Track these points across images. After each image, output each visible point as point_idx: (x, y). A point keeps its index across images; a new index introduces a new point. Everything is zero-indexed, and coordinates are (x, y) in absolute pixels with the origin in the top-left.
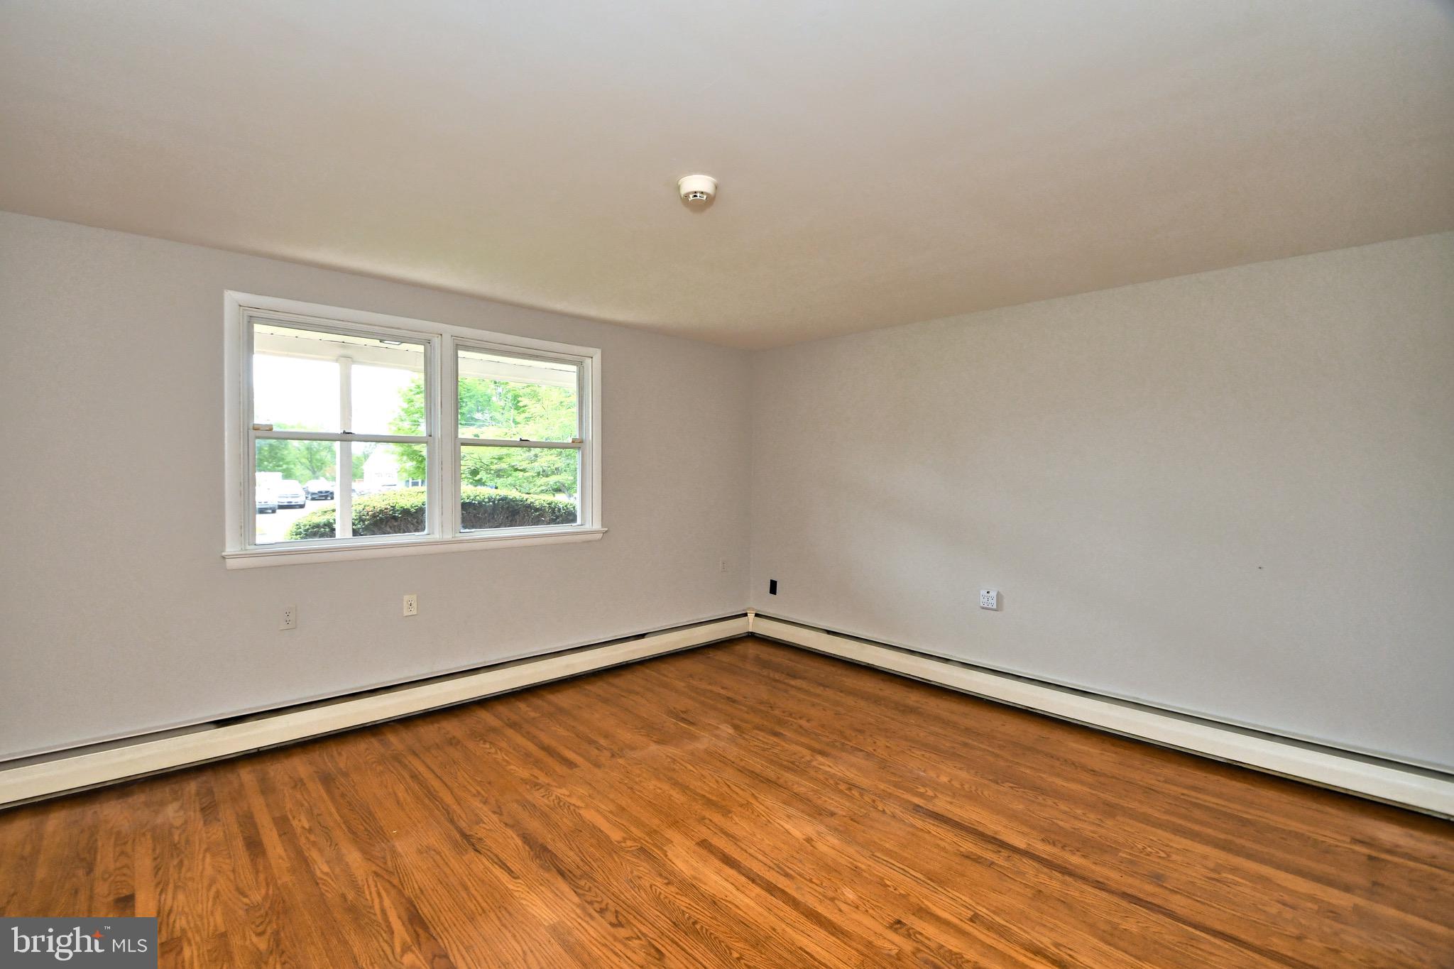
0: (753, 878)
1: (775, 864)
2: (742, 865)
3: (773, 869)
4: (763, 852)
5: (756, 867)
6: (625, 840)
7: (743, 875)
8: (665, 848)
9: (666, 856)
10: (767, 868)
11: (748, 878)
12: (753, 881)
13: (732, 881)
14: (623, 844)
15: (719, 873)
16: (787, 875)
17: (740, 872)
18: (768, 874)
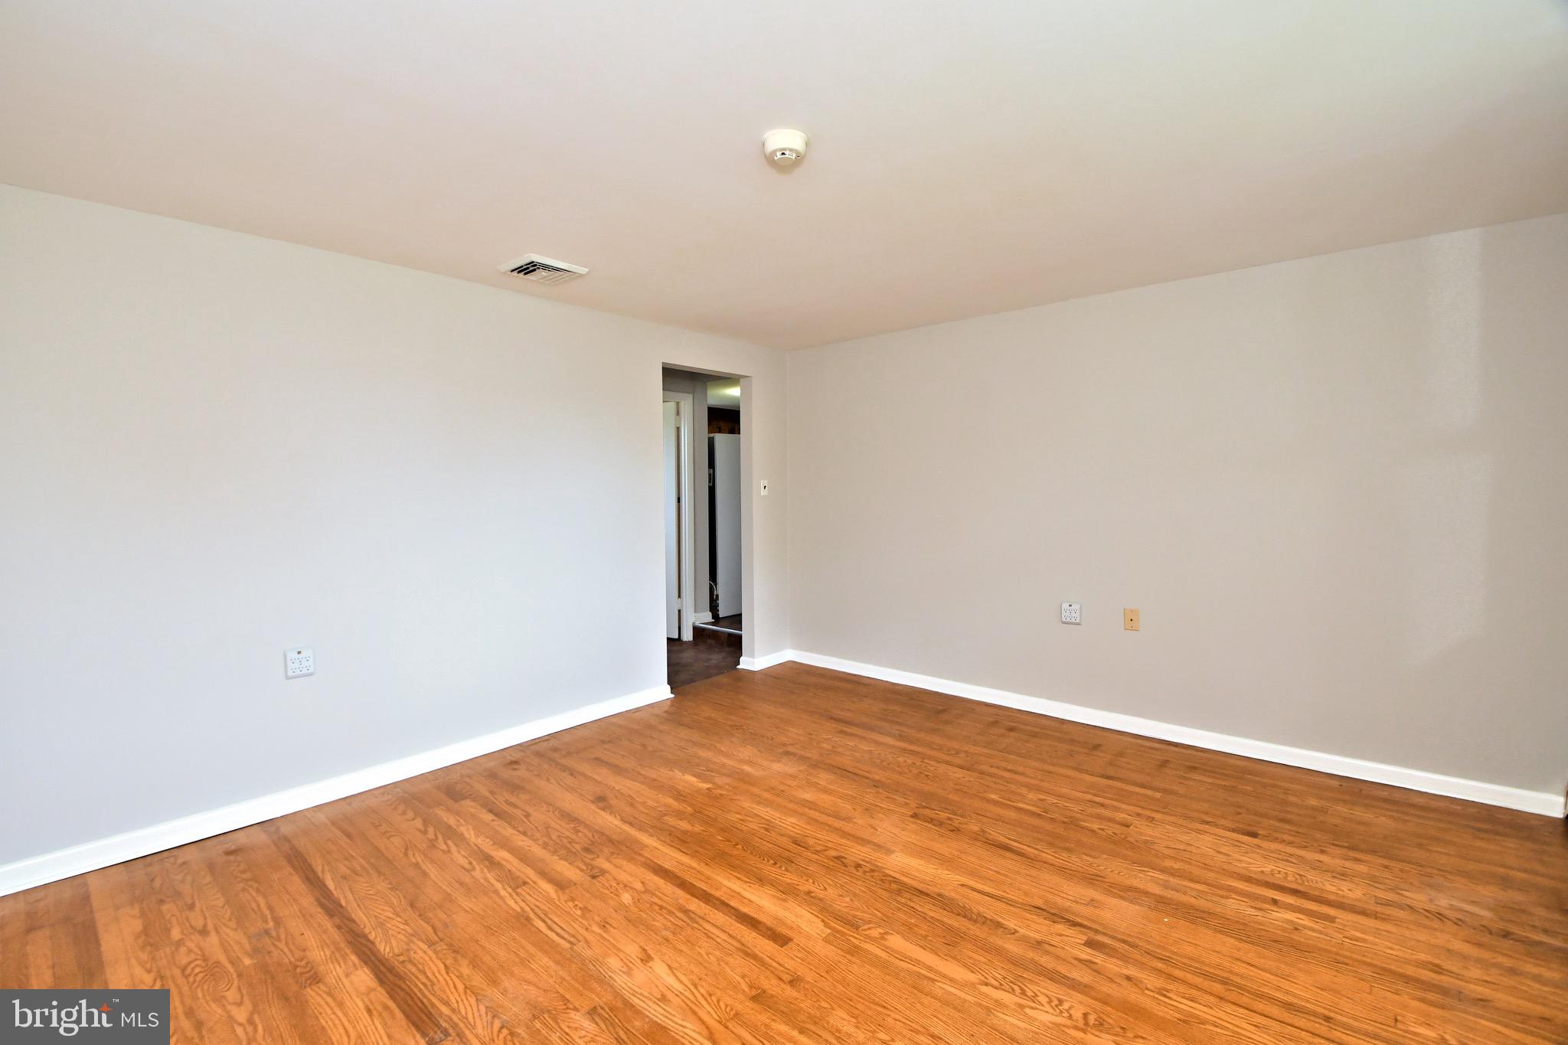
0: (723, 905)
1: (697, 923)
2: (734, 917)
3: (700, 917)
4: (709, 937)
5: (719, 917)
6: (882, 937)
7: (733, 908)
8: (829, 931)
9: (823, 921)
10: (706, 917)
11: (728, 905)
12: (723, 903)
13: (745, 901)
14: (881, 931)
15: (760, 908)
16: (686, 912)
17: (736, 910)
18: (707, 912)
